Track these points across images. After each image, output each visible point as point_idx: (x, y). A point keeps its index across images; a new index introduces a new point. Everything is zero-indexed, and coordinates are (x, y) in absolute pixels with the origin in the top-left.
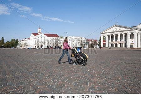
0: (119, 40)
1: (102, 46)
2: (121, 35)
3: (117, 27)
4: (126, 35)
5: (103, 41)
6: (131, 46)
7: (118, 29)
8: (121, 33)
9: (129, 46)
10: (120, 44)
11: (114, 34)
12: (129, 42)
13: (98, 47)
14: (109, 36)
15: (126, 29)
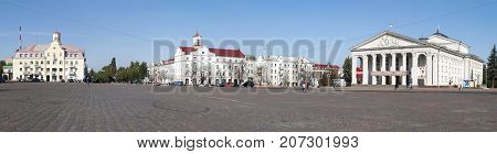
0: (393, 68)
1: (354, 81)
2: (399, 57)
3: (389, 38)
4: (409, 56)
5: (358, 70)
6: (421, 82)
7: (391, 41)
8: (399, 51)
9: (415, 82)
10: (397, 77)
11: (383, 54)
12: (416, 73)
13: (342, 82)
14: (370, 57)
15: (410, 44)
